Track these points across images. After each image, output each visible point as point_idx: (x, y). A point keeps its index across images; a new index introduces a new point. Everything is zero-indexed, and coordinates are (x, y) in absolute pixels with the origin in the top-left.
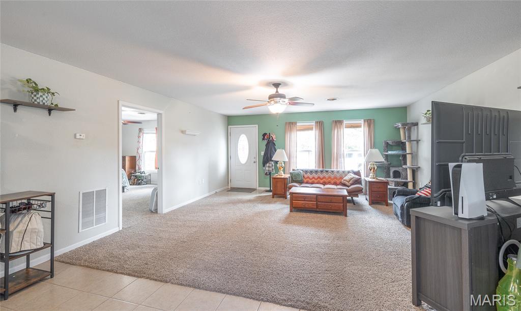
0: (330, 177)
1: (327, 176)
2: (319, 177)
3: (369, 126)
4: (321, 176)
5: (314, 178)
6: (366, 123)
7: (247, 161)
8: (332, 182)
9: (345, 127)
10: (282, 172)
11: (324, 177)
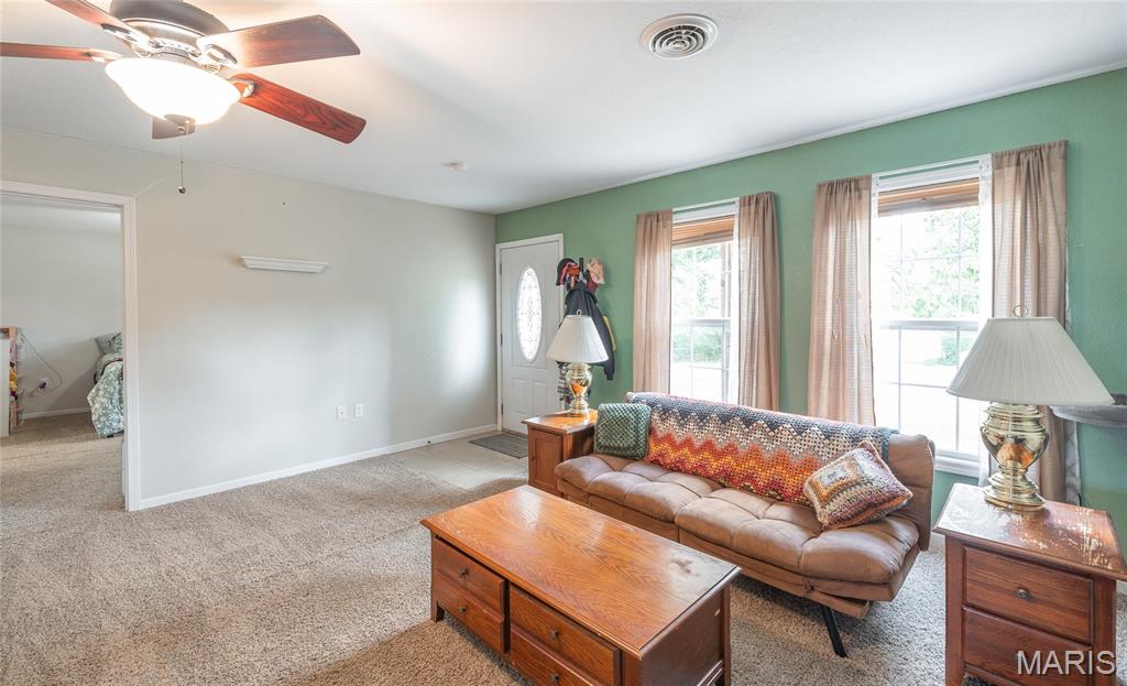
0: (754, 453)
1: (744, 444)
2: (708, 445)
3: (1031, 185)
4: (720, 442)
5: (688, 443)
6: (1010, 173)
7: (538, 353)
8: (763, 478)
9: (881, 211)
10: (584, 403)
11: (731, 450)
